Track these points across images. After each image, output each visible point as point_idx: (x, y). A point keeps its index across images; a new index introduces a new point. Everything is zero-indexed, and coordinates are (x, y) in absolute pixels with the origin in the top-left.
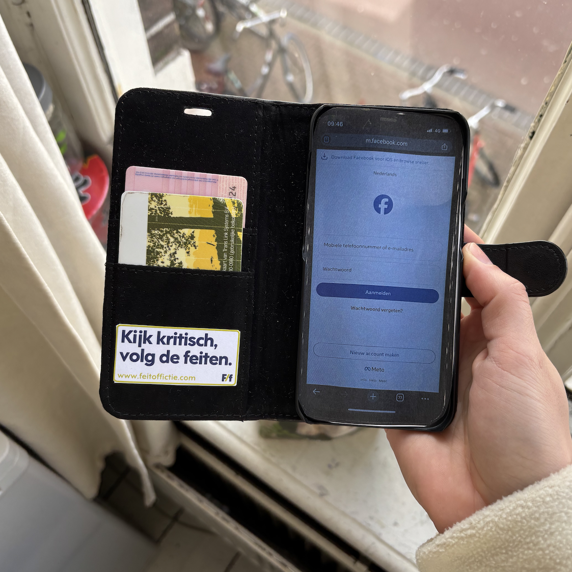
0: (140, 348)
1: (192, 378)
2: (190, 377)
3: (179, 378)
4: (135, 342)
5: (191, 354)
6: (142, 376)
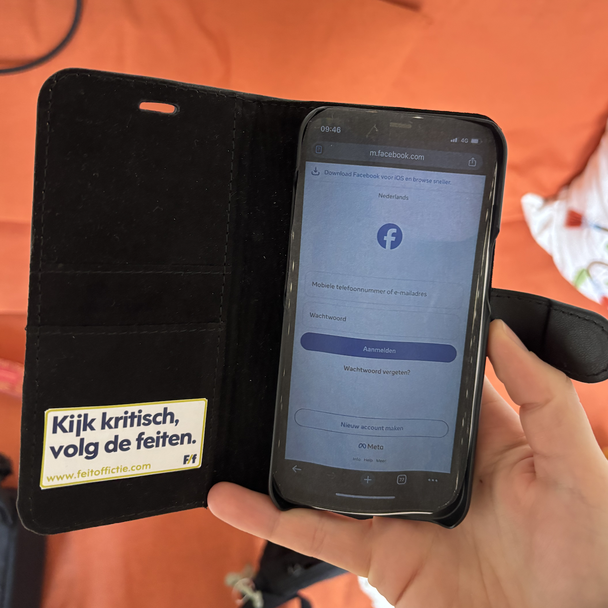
0: (79, 438)
2: (143, 466)
3: (129, 468)
4: (71, 430)
5: (144, 437)
6: (80, 475)
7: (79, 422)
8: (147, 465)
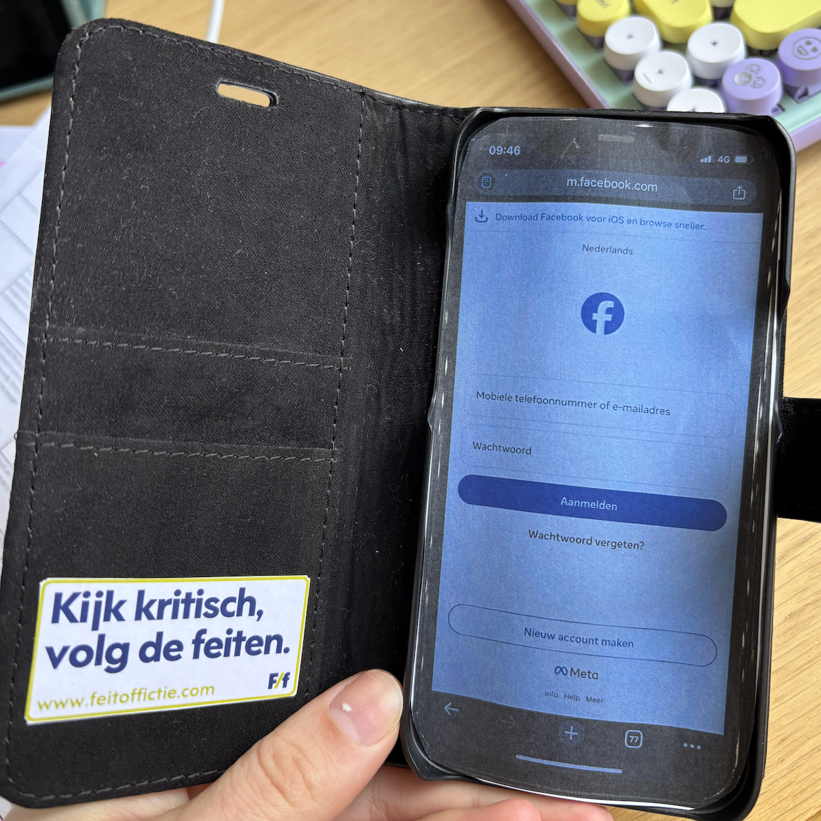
0: (96, 634)
1: (208, 689)
2: (202, 689)
3: (179, 693)
4: (84, 619)
5: (206, 637)
6: (95, 700)
7: (98, 605)
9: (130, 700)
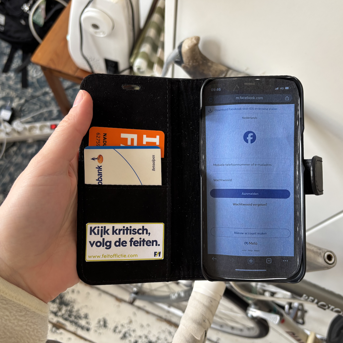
0: (102, 238)
3: (127, 256)
4: (98, 234)
5: (134, 240)
6: (103, 256)
7: (102, 230)
8: (135, 255)
9: (113, 257)
